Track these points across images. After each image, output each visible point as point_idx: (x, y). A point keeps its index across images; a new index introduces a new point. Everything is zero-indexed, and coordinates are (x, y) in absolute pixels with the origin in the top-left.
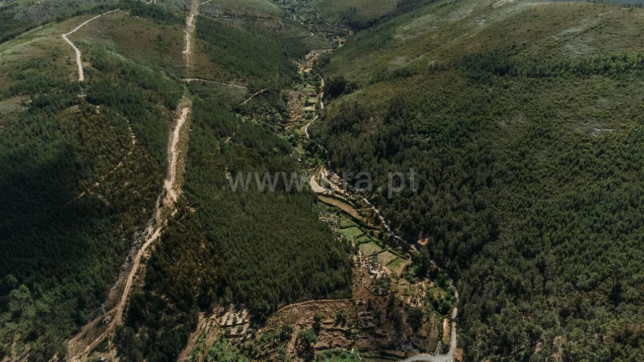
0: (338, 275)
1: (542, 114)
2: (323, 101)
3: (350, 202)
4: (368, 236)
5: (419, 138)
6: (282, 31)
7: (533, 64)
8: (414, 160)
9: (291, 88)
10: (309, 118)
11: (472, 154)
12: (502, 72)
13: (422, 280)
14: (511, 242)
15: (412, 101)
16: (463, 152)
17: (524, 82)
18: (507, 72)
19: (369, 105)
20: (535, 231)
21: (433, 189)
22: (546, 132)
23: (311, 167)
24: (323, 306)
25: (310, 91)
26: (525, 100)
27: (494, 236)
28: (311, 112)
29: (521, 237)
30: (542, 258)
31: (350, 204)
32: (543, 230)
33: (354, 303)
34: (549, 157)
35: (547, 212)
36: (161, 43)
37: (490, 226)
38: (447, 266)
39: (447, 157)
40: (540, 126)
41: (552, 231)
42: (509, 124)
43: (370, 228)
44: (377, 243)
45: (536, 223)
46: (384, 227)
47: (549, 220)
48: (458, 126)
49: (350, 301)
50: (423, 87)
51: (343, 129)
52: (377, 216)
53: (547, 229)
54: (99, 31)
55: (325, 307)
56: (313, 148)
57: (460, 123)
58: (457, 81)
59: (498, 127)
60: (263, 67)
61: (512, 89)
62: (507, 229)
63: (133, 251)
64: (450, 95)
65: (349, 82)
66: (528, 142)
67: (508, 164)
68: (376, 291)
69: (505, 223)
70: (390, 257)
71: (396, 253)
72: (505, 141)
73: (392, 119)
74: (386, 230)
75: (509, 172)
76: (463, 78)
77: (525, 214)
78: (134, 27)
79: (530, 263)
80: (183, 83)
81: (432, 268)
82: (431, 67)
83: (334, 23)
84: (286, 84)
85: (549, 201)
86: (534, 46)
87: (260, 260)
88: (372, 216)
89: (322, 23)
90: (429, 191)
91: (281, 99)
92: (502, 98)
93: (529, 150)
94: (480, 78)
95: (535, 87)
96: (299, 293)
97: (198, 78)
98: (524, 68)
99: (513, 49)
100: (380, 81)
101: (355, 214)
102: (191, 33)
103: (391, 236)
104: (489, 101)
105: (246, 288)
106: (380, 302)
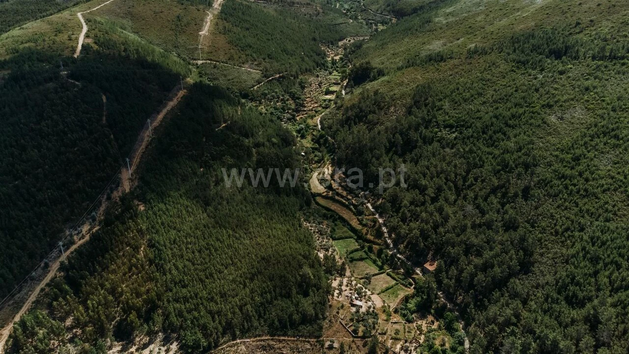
0: (307, 305)
1: (610, 107)
2: (345, 90)
3: (352, 207)
4: (365, 252)
5: (444, 133)
6: (319, 17)
7: (602, 44)
8: (433, 160)
9: (313, 74)
10: (326, 107)
11: (507, 156)
12: (558, 54)
13: (423, 317)
14: (550, 278)
15: (442, 88)
16: (497, 152)
17: (588, 66)
18: (565, 54)
19: (392, 93)
20: (586, 267)
21: (452, 198)
22: (613, 130)
23: (316, 162)
24: (281, 345)
25: (334, 79)
26: (587, 89)
27: (526, 267)
28: (330, 100)
29: (565, 274)
30: (594, 308)
31: (350, 210)
32: (599, 267)
33: (323, 346)
34: (616, 164)
35: (607, 240)
36: (179, 23)
37: (521, 253)
38: (458, 301)
39: (474, 159)
40: (605, 122)
41: (613, 270)
42: (562, 119)
43: (369, 241)
44: (375, 262)
45: (589, 256)
46: (386, 242)
47: (609, 252)
48: (494, 120)
49: (317, 342)
50: (457, 73)
51: (357, 120)
52: (380, 227)
53: (606, 265)
54: (119, 11)
55: (284, 347)
56: (322, 141)
57: (496, 117)
58: (499, 66)
59: (545, 123)
60: (285, 51)
61: (570, 75)
62: (545, 260)
63: (54, 254)
64: (488, 82)
65: (376, 68)
66: (586, 143)
67: (555, 171)
68: (355, 331)
69: (544, 250)
70: (387, 282)
71: (396, 277)
72: (553, 140)
73: (414, 109)
74: (387, 246)
75: (555, 182)
76: (507, 62)
77: (573, 240)
78: (155, 7)
79: (574, 313)
80: (193, 65)
81: (438, 303)
82: (469, 51)
83: (377, 10)
84: (306, 69)
85: (612, 225)
86: (604, 23)
87: (207, 278)
88: (374, 226)
89: (365, 10)
90: (446, 200)
91: (297, 85)
92: (556, 86)
93: (586, 153)
94: (528, 63)
95: (602, 72)
96: (252, 326)
97: (211, 60)
98: (589, 49)
99: (575, 27)
100: (409, 66)
101: (354, 223)
102: (214, 14)
103: (392, 255)
104: (537, 90)
105: (180, 314)
106: (358, 347)
